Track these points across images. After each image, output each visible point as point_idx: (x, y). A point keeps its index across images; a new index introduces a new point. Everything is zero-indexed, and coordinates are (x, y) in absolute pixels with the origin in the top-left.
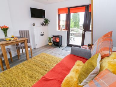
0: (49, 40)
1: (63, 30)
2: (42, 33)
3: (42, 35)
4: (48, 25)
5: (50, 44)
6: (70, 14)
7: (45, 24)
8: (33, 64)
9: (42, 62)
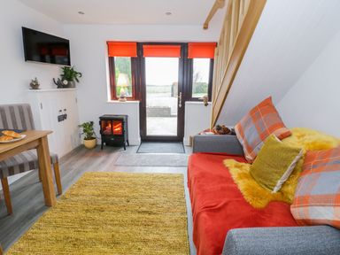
0: (85, 131)
1: (128, 99)
2: (63, 113)
3: (62, 118)
4: (74, 87)
5: (90, 143)
6: (144, 59)
7: (66, 82)
8: (87, 211)
9: (108, 196)
